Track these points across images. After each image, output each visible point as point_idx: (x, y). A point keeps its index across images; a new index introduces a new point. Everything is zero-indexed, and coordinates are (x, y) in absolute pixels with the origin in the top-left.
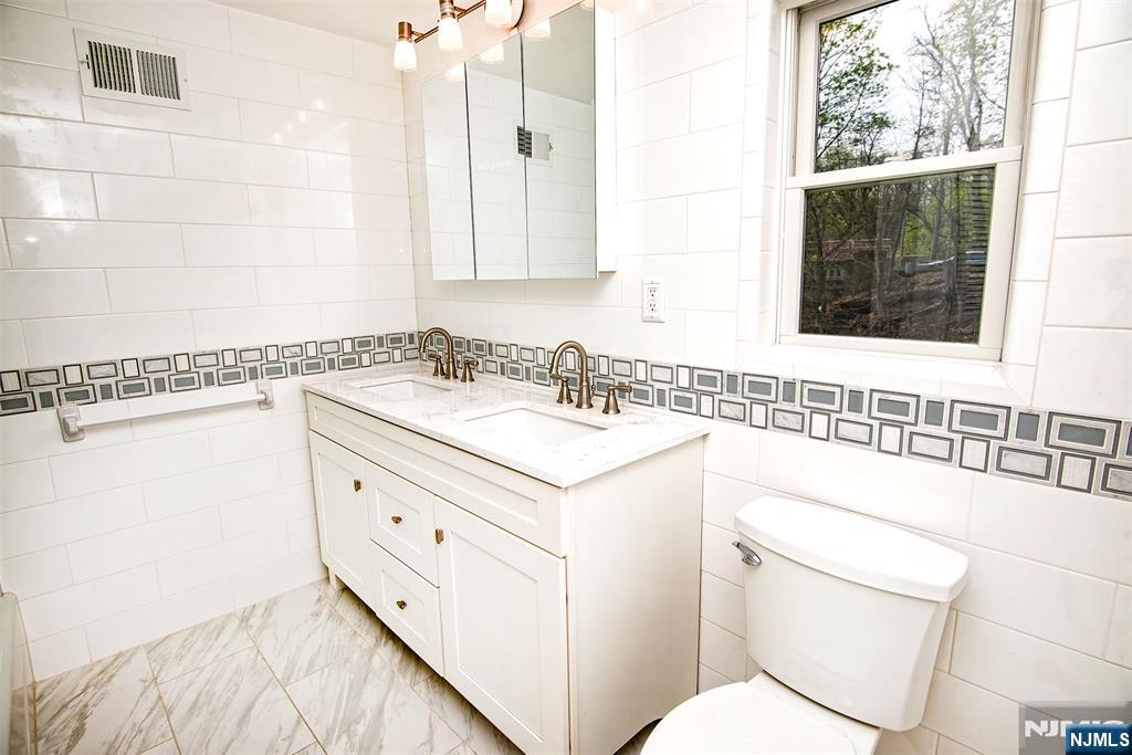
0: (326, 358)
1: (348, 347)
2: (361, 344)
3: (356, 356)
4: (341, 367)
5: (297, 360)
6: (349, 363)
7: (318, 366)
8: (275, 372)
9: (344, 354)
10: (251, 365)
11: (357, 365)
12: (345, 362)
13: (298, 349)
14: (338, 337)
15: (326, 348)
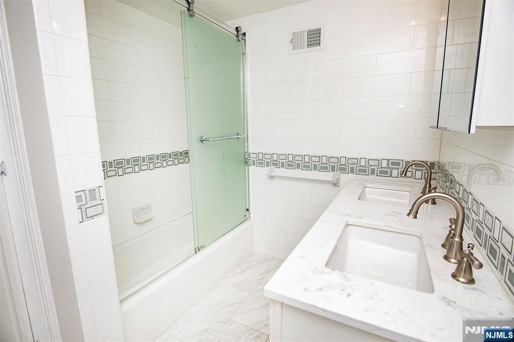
0: (370, 168)
1: (384, 164)
2: (393, 164)
3: (389, 170)
4: (378, 174)
5: (355, 166)
6: (383, 173)
7: (365, 171)
8: (343, 170)
9: (382, 167)
10: (333, 164)
11: (389, 175)
12: (381, 172)
13: (355, 161)
14: (380, 158)
15: (371, 163)
